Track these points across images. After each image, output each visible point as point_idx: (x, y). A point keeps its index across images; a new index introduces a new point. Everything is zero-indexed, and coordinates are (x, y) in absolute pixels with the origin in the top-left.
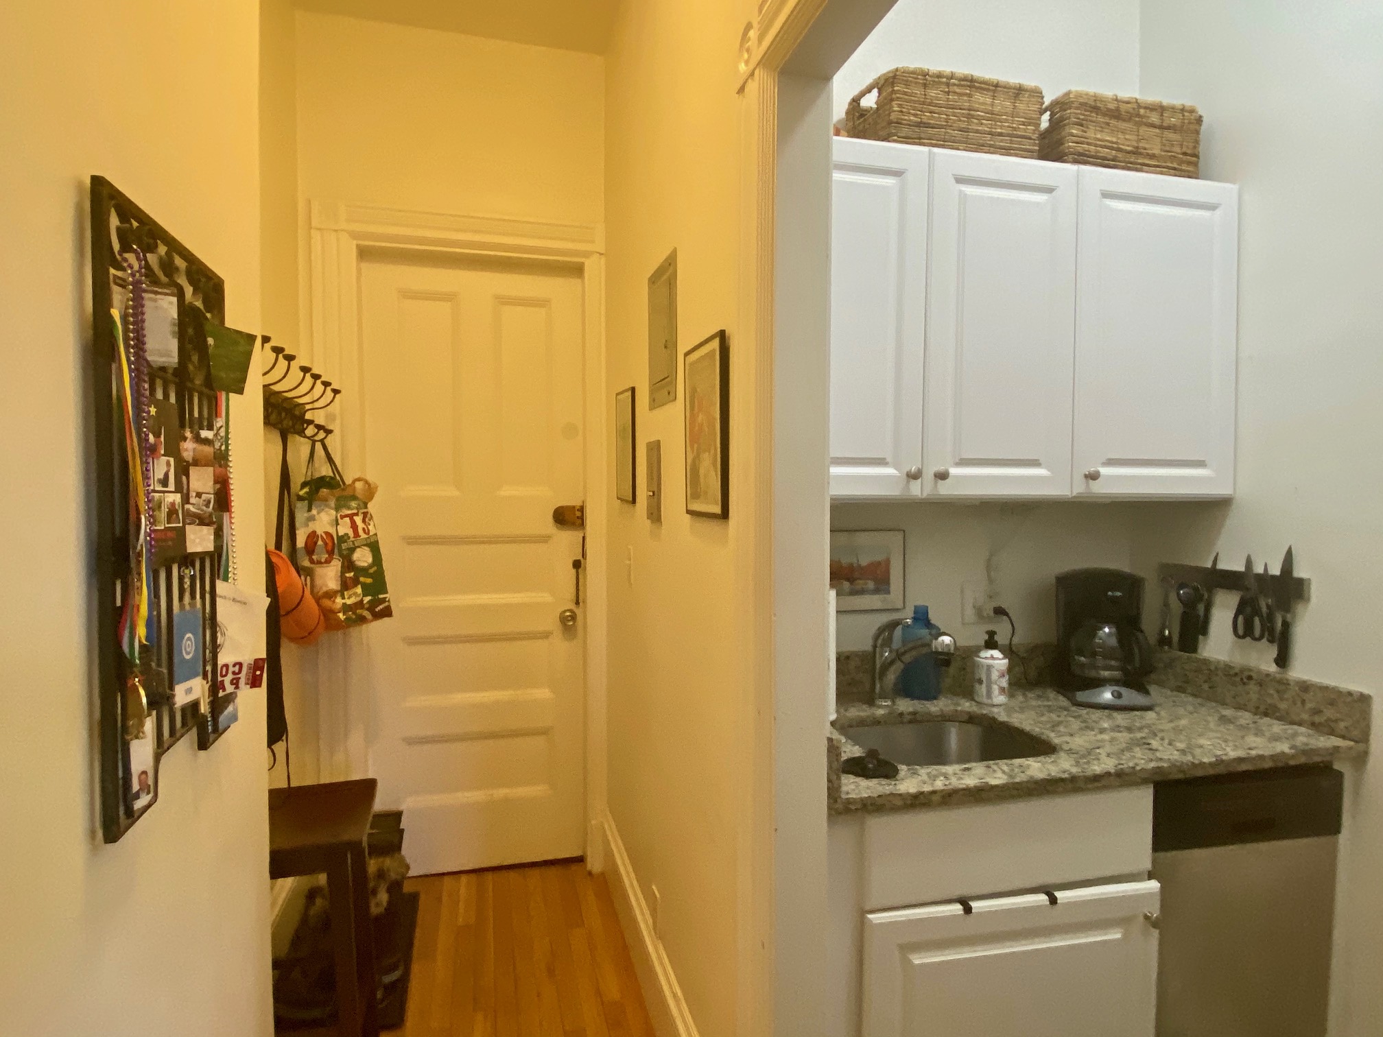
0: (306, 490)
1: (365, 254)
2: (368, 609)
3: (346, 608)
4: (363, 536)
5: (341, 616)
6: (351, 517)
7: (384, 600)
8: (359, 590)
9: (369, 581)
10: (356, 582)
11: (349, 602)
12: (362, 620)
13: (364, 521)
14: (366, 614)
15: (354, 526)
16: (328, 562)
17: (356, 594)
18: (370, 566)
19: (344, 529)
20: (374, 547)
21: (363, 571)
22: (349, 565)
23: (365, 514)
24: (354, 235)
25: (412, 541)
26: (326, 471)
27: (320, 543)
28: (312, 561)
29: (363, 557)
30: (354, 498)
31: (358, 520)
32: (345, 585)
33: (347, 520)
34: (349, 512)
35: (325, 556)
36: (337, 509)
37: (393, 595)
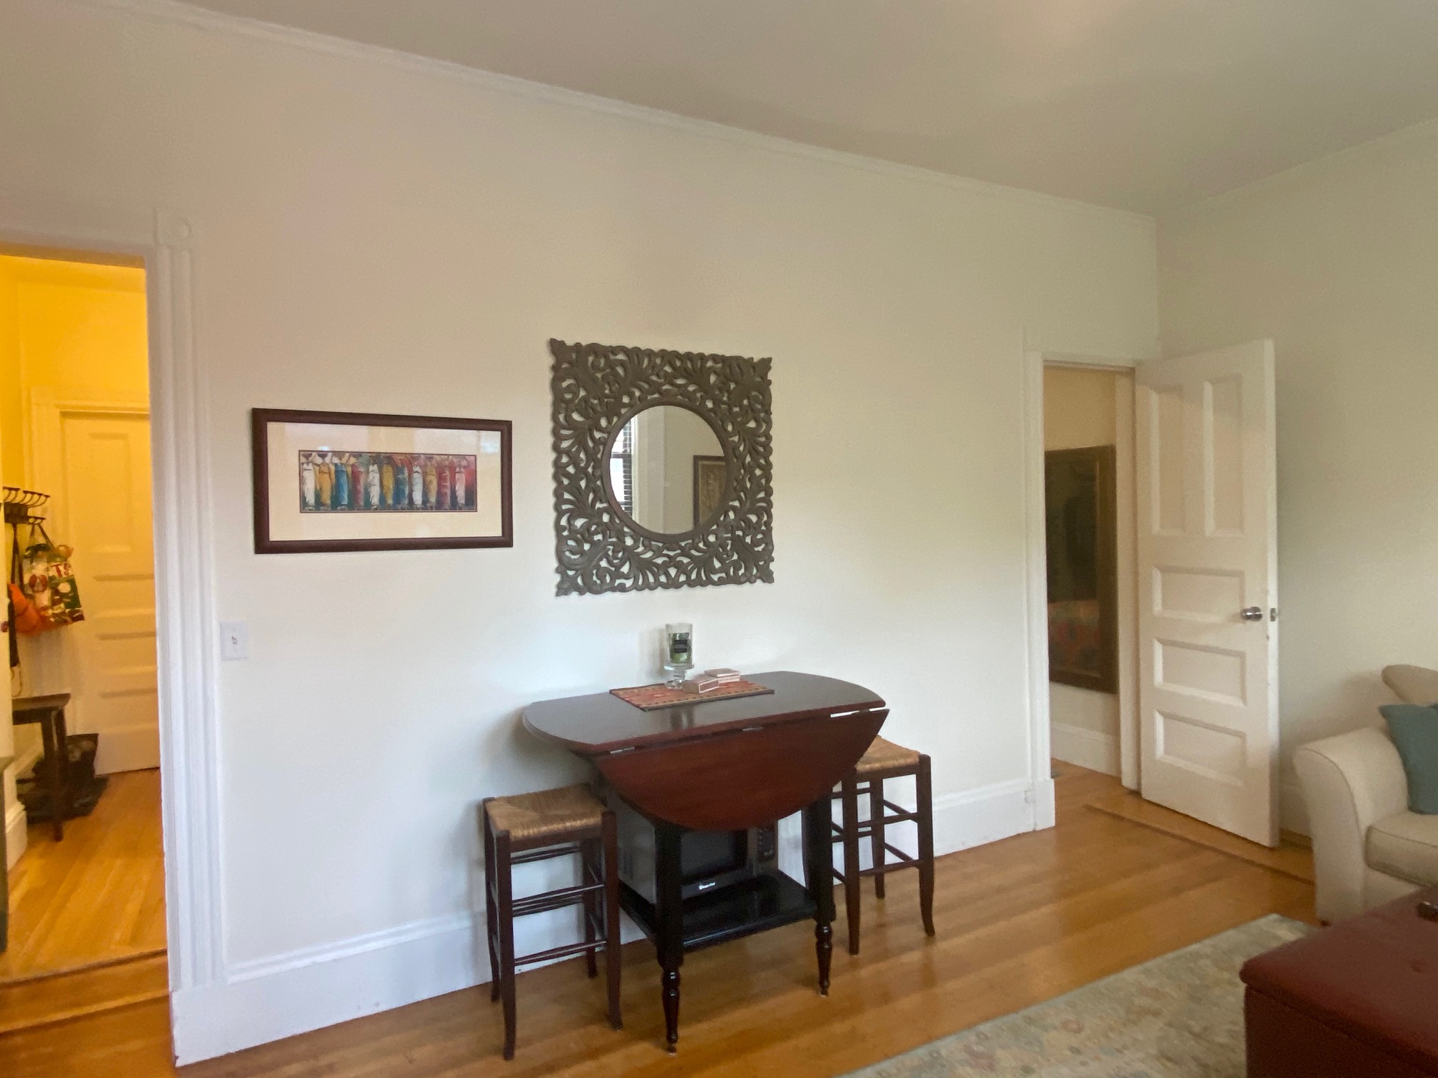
0: (29, 552)
1: (65, 415)
2: (69, 616)
3: (54, 615)
4: (64, 576)
5: (52, 620)
6: (57, 566)
7: (78, 611)
8: (62, 605)
9: (68, 600)
10: (60, 601)
11: (56, 612)
12: (66, 622)
13: (65, 568)
14: (68, 619)
15: (59, 571)
16: (43, 591)
17: (60, 608)
18: (70, 592)
19: (53, 572)
20: (72, 582)
21: (65, 595)
22: (56, 592)
23: (65, 565)
24: (57, 406)
25: (100, 579)
26: (41, 540)
27: (38, 581)
28: (34, 591)
29: (64, 588)
30: (59, 556)
31: (61, 568)
32: (54, 603)
33: (54, 568)
34: (55, 564)
35: (41, 588)
36: (48, 562)
37: (85, 608)
